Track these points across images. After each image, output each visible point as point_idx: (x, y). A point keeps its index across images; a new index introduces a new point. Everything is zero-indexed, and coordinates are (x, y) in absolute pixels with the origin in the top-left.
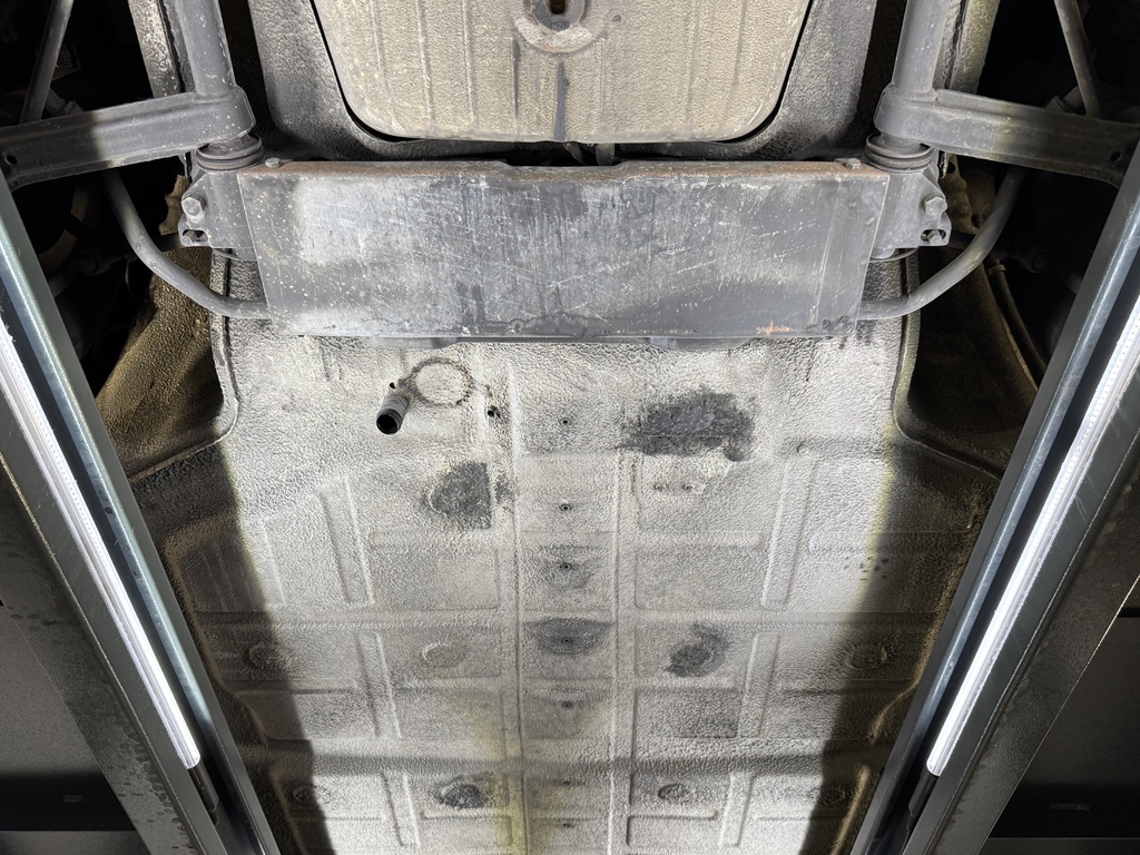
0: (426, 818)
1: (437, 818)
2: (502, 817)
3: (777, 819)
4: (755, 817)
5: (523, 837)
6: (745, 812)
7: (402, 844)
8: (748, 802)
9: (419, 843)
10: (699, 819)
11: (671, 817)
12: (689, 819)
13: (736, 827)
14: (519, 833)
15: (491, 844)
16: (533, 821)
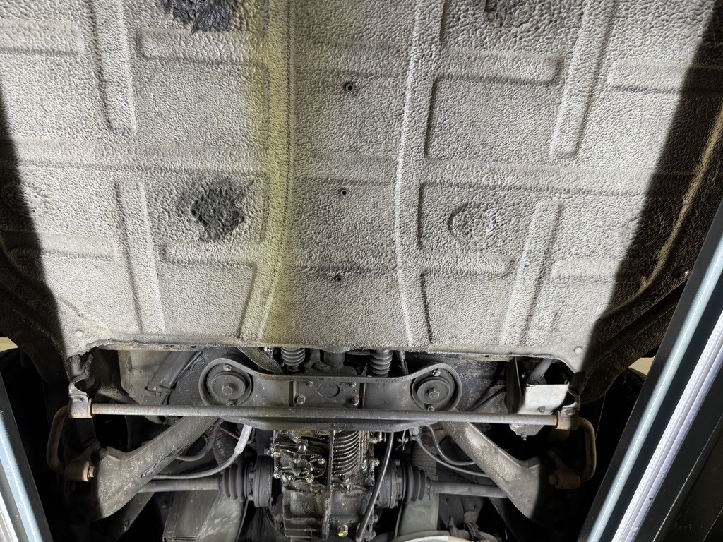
0: (144, 56)
1: (161, 59)
2: (257, 65)
3: (637, 89)
4: (610, 80)
5: (284, 128)
6: (598, 68)
7: (110, 128)
8: (607, 37)
9: (134, 126)
10: (532, 83)
11: (494, 80)
12: (519, 82)
13: (579, 108)
14: (279, 117)
15: (239, 140)
16: (300, 76)
